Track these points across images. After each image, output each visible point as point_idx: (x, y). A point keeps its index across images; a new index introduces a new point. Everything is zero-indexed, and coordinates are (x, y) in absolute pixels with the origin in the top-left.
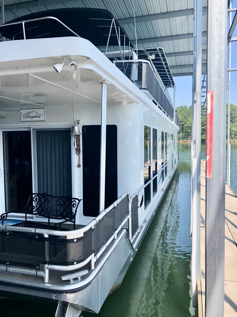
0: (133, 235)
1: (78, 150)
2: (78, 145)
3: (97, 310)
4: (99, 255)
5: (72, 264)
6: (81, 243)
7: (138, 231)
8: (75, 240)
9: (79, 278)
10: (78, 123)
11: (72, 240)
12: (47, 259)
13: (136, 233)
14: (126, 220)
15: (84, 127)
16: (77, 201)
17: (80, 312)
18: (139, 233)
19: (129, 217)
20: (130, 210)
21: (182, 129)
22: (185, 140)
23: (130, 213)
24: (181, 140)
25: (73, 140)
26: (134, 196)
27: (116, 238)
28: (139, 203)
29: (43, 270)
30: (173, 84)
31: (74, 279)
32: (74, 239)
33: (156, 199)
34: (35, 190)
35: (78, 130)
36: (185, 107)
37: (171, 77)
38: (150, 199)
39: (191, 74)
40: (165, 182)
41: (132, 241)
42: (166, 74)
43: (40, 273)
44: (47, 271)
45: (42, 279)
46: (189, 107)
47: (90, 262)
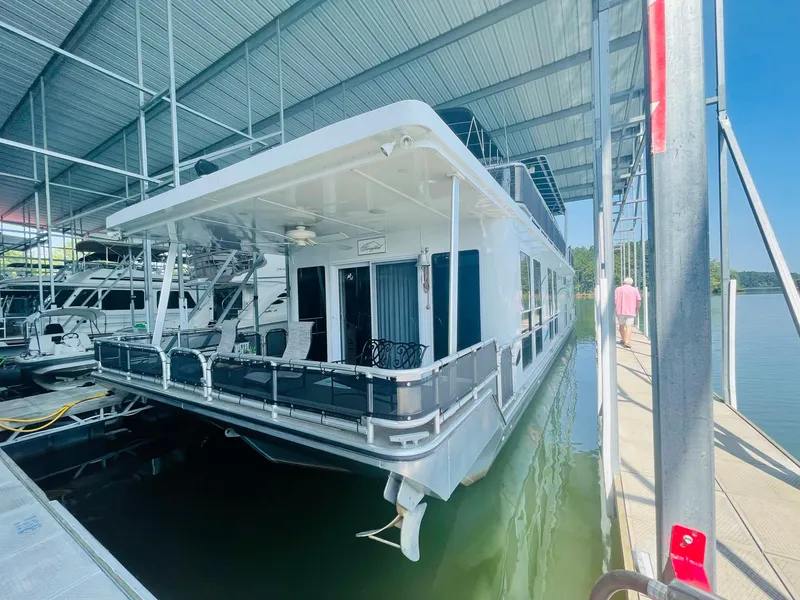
0: (504, 402)
1: (426, 287)
2: (427, 280)
3: (445, 496)
4: (446, 416)
5: (404, 418)
6: (417, 389)
7: (513, 398)
8: (409, 384)
9: (416, 442)
10: (427, 251)
11: (404, 384)
12: (371, 410)
13: (510, 401)
14: (492, 377)
15: (434, 256)
16: (423, 348)
17: (421, 496)
18: (514, 401)
19: (499, 373)
20: (499, 364)
21: (580, 279)
22: (584, 294)
23: (499, 369)
24: (578, 294)
25: (420, 273)
26: (505, 347)
27: (476, 397)
28: (514, 360)
29: (366, 425)
30: (564, 210)
31: (408, 442)
32: (406, 383)
33: (540, 361)
34: (375, 335)
35: (426, 260)
36: (583, 248)
37: (561, 203)
38: (531, 358)
39: (592, 196)
40: (554, 341)
41: (503, 411)
42: (552, 196)
43: (362, 429)
44: (371, 427)
45: (364, 436)
46: (588, 249)
47: (433, 420)
